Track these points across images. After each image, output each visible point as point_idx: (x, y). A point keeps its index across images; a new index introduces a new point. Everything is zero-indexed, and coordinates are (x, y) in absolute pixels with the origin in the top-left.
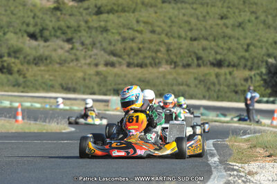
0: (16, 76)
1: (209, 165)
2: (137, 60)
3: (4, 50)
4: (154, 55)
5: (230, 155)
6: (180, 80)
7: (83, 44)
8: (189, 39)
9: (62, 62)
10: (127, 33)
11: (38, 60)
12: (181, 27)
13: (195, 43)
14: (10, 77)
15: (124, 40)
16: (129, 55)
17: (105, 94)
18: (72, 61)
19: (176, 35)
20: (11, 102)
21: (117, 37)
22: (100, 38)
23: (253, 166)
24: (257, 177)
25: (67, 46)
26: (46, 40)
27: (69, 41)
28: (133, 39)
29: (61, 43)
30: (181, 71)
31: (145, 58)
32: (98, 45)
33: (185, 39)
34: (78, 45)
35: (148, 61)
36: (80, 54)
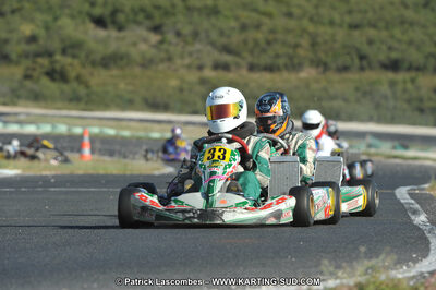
0: (75, 85)
1: (417, 228)
2: (265, 60)
3: (56, 45)
4: (291, 51)
6: (332, 92)
7: (178, 34)
8: (346, 26)
9: (147, 63)
10: (247, 16)
11: (109, 61)
12: (333, 8)
13: (356, 33)
14: (65, 87)
15: (244, 28)
16: (251, 52)
18: (162, 61)
19: (326, 20)
20: (70, 126)
21: (233, 24)
22: (205, 24)
25: (154, 38)
26: (120, 28)
27: (157, 29)
28: (258, 27)
29: (143, 32)
30: (334, 77)
31: (277, 56)
32: (202, 35)
33: (341, 26)
34: (171, 37)
35: (281, 61)
36: (175, 49)
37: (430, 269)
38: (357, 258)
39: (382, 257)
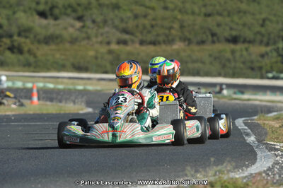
0: (27, 55)
1: (249, 145)
2: (150, 37)
3: (14, 30)
4: (167, 31)
5: (266, 134)
6: (194, 57)
7: (94, 22)
8: (202, 15)
9: (73, 41)
10: (139, 10)
11: (49, 40)
13: (209, 19)
14: (21, 57)
15: (136, 17)
16: (142, 33)
18: (84, 39)
19: (190, 11)
20: (24, 82)
21: (129, 14)
22: (111, 15)
25: (78, 24)
26: (56, 18)
27: (80, 19)
28: (145, 16)
29: (72, 21)
30: (196, 48)
31: (158, 35)
32: (110, 22)
33: (199, 15)
34: (89, 23)
35: (161, 39)
36: (92, 32)
37: (257, 171)
38: (209, 166)
39: (225, 164)
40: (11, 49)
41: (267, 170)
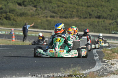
0: (12, 21)
1: (95, 60)
2: (64, 15)
3: (8, 10)
4: (71, 13)
5: (104, 56)
6: (82, 24)
7: (41, 8)
8: (86, 6)
9: (32, 16)
11: (22, 15)
12: (83, 1)
13: (89, 8)
14: (10, 22)
15: (58, 6)
16: (60, 13)
17: (50, 29)
18: (36, 15)
19: (81, 5)
21: (56, 5)
22: (48, 5)
23: (113, 61)
24: (115, 66)
25: (34, 9)
26: (25, 6)
27: (35, 6)
28: (62, 6)
29: (32, 7)
30: (83, 20)
31: (67, 14)
32: (47, 8)
33: (85, 6)
34: (39, 8)
35: (68, 16)
36: (40, 12)
39: (77, 67)
40: (6, 18)
41: (98, 70)
